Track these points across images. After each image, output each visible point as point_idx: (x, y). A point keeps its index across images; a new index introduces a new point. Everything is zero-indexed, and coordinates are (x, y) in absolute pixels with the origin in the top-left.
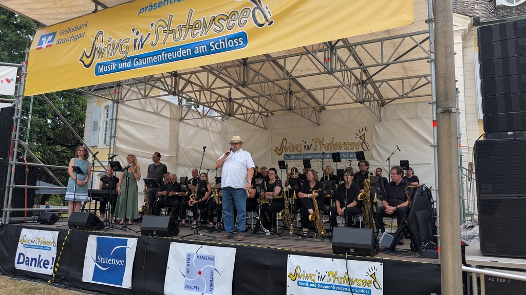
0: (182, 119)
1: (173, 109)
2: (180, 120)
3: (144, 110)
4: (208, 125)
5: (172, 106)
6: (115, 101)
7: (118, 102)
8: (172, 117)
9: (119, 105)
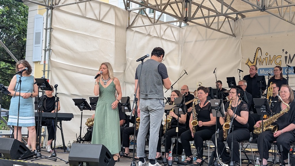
0: (129, 27)
1: (119, 14)
2: (127, 28)
3: (84, 17)
4: (162, 33)
5: (117, 11)
6: (48, 6)
7: (52, 8)
8: (117, 25)
9: (53, 11)
